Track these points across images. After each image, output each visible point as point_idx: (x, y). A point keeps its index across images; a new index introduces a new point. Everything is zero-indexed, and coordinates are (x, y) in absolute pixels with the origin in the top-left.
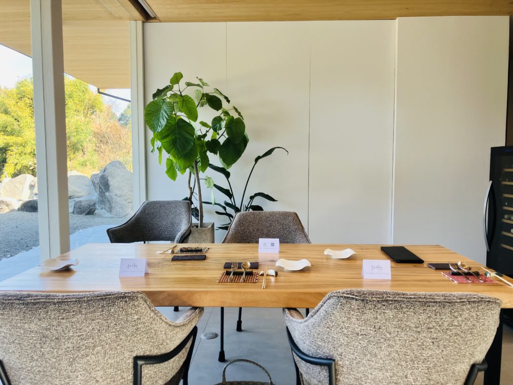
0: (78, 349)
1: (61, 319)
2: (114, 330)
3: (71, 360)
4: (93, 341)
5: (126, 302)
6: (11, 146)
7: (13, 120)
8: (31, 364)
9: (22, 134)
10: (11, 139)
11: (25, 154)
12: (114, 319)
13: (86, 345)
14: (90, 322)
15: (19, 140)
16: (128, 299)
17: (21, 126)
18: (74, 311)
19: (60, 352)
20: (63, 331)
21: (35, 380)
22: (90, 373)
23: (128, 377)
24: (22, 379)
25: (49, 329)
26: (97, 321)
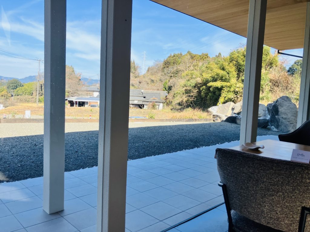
0: (268, 190)
1: (261, 169)
2: (292, 185)
3: (263, 195)
4: (278, 188)
5: (303, 169)
6: (224, 87)
7: (226, 73)
8: (241, 190)
9: (230, 81)
10: (224, 84)
11: (230, 92)
12: (293, 178)
13: (273, 189)
14: (277, 176)
15: (228, 84)
16: (304, 168)
17: (230, 76)
18: (268, 167)
19: (257, 189)
20: (261, 177)
21: (241, 200)
22: (273, 207)
23: (296, 218)
24: (235, 197)
25: (253, 174)
26: (282, 176)
